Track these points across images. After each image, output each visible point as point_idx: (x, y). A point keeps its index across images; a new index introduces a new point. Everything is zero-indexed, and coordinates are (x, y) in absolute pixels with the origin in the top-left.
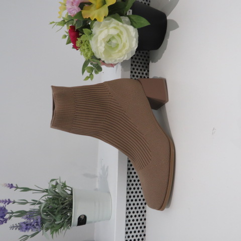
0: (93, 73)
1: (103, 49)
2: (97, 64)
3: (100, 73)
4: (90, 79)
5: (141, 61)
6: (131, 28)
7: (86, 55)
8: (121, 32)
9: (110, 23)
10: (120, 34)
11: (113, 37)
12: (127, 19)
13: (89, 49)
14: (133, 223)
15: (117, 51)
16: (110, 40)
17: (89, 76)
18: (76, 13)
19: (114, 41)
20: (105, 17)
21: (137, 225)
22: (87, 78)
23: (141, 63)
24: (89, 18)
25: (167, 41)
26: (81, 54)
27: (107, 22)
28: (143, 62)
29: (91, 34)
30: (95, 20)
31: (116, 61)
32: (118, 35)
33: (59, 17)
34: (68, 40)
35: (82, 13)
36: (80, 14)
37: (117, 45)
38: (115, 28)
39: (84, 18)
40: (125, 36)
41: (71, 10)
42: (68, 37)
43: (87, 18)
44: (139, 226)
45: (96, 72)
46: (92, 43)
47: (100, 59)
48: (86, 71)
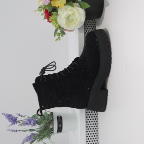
0: (61, 36)
1: (65, 23)
2: (63, 31)
3: (64, 36)
4: (58, 40)
5: (91, 25)
6: (80, 9)
7: (56, 26)
8: (75, 12)
9: (68, 8)
10: (74, 13)
11: (70, 16)
12: (78, 4)
13: (57, 23)
14: (91, 126)
15: (73, 23)
16: (68, 17)
17: (58, 38)
18: (48, 3)
19: (70, 18)
20: (64, 5)
21: (93, 127)
22: (57, 39)
23: (91, 27)
24: (55, 6)
25: (104, 13)
26: (53, 25)
27: (66, 7)
28: (92, 26)
29: (57, 14)
30: (59, 7)
31: (73, 28)
32: (73, 14)
33: (39, 5)
34: (45, 16)
35: (51, 3)
36: (50, 4)
37: (73, 20)
38: (71, 10)
39: (53, 6)
40: (77, 14)
41: (45, 2)
42: (44, 14)
43: (54, 6)
44: (94, 128)
45: (62, 36)
46: (58, 19)
47: (63, 28)
48: (56, 36)
